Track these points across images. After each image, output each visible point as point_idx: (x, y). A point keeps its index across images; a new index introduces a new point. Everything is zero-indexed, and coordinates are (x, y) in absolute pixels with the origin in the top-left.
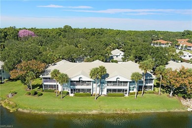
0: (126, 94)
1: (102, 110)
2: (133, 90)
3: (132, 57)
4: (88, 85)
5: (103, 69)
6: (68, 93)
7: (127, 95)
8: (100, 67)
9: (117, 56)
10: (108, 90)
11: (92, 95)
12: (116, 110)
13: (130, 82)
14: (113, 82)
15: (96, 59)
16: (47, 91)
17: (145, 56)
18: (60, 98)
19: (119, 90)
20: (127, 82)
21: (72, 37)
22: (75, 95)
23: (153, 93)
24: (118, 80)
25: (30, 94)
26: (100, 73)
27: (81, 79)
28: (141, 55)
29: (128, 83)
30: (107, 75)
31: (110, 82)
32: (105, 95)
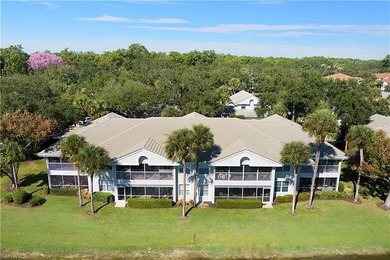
0: (268, 200)
1: (199, 248)
2: (285, 189)
3: (279, 105)
4: (164, 176)
5: (203, 134)
6: (111, 199)
7: (269, 205)
8: (195, 128)
9: (243, 106)
10: (219, 191)
11: (174, 204)
12: (239, 250)
13: (278, 169)
14: (233, 169)
15: (191, 111)
16: (58, 192)
17: (312, 104)
18: (88, 212)
19: (249, 191)
20: (268, 169)
21: (146, 68)
22: (130, 205)
23: (339, 197)
24: (244, 163)
25: (12, 201)
26: (194, 145)
27: (144, 162)
28: (303, 100)
29: (273, 171)
30: (216, 151)
31: (225, 169)
32: (210, 203)
